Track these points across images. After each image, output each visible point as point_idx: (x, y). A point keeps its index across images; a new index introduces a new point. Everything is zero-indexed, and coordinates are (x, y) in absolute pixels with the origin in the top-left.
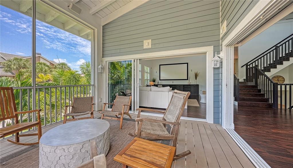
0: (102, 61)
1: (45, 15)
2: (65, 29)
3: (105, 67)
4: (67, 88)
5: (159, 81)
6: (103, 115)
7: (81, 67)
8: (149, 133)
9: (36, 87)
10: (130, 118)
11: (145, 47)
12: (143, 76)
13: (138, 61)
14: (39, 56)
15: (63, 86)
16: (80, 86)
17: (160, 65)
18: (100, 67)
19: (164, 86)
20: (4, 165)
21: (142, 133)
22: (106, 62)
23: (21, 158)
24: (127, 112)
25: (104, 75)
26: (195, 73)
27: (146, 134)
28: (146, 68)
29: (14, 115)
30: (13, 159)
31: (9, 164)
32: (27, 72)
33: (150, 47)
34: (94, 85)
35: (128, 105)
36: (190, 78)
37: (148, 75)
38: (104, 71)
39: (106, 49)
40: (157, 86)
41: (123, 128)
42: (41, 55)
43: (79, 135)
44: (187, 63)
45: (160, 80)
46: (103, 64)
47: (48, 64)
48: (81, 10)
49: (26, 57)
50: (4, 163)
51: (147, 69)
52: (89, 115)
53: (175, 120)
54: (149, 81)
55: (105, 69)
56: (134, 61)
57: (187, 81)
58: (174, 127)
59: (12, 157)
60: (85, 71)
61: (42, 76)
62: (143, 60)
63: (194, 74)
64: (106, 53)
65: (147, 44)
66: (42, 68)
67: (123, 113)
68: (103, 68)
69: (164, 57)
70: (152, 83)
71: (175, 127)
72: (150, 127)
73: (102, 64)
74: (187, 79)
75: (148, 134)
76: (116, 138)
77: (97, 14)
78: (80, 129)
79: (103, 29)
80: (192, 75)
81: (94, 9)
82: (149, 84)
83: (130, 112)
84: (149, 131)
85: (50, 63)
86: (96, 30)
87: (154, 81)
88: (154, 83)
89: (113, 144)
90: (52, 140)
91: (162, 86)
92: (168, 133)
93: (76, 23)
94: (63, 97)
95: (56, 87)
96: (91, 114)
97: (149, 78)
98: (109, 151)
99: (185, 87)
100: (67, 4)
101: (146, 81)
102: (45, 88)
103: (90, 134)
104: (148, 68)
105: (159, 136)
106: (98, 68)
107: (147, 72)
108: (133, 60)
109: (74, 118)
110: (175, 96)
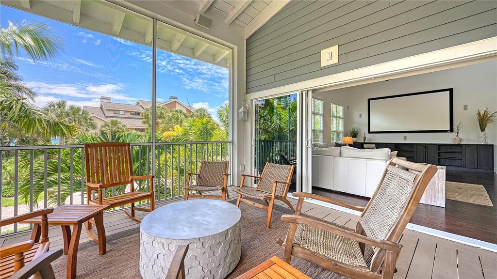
0: (245, 101)
1: (171, 42)
2: (195, 56)
3: (250, 110)
4: (198, 145)
5: (368, 136)
6: (240, 195)
7: (219, 113)
8: (313, 253)
9: (156, 144)
10: (290, 208)
11: (324, 64)
12: (327, 124)
13: (310, 93)
14: (175, 101)
15: (194, 143)
16: (217, 142)
17: (369, 100)
18: (241, 110)
19: (379, 146)
20: (113, 243)
21: (296, 249)
22: (252, 100)
23: (130, 240)
24: (283, 196)
25: (249, 124)
26: (479, 114)
27: (305, 253)
28: (334, 107)
29: (130, 180)
30: (124, 238)
31: (117, 244)
32: (163, 123)
33: (335, 60)
34: (232, 142)
35: (286, 183)
36: (459, 128)
37: (341, 122)
38: (248, 118)
39: (252, 78)
40: (360, 146)
41: (273, 226)
42: (177, 99)
43: (188, 225)
44: (451, 90)
45: (369, 132)
46: (247, 105)
47: (185, 111)
48: (212, 21)
49: (162, 103)
50: (114, 242)
51: (338, 110)
52: (219, 192)
53: (386, 236)
54: (341, 135)
55: (250, 114)
56: (302, 94)
57: (452, 135)
58: (381, 254)
59: (123, 237)
60: (224, 119)
61: (177, 128)
62: (321, 91)
63: (476, 117)
64: (252, 84)
65: (329, 56)
66: (178, 117)
67: (273, 197)
68: (246, 113)
69: (370, 79)
70: (350, 140)
71: (384, 255)
72: (320, 239)
73: (245, 105)
74: (452, 130)
75: (309, 255)
76: (257, 243)
77: (237, 22)
78: (194, 215)
79: (246, 45)
80: (466, 118)
81: (232, 14)
82: (341, 142)
83: (290, 195)
84: (313, 249)
85: (187, 109)
86: (236, 48)
87: (354, 135)
88: (355, 139)
89: (249, 253)
90: (154, 225)
91: (374, 145)
92: (365, 265)
93: (208, 45)
94: (194, 159)
95: (185, 143)
96: (222, 191)
97: (341, 129)
98: (238, 265)
99: (443, 149)
100: (193, 17)
101: (335, 135)
102: (166, 145)
103: (205, 227)
104: (341, 108)
105: (338, 267)
106: (238, 113)
107: (337, 117)
108: (298, 93)
109: (201, 194)
110: (392, 174)
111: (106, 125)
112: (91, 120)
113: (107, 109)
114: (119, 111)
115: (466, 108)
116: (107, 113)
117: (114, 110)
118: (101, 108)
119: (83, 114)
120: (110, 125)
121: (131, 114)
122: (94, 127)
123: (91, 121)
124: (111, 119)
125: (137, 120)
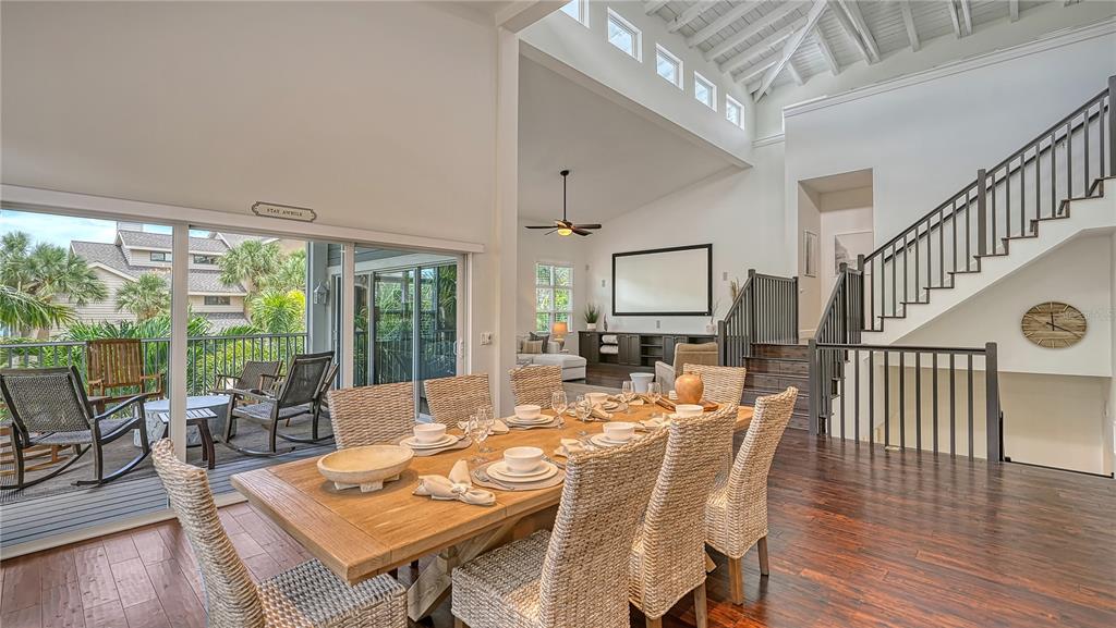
3: (331, 290)
5: (611, 320)
17: (614, 256)
18: (317, 290)
22: (334, 276)
25: (329, 310)
34: (308, 335)
37: (570, 297)
44: (710, 246)
45: (614, 314)
46: (327, 282)
54: (568, 318)
55: (331, 296)
73: (323, 283)
87: (592, 318)
97: (567, 307)
106: (313, 294)
107: (555, 287)
111: (130, 290)
112: (91, 278)
113: (132, 250)
114: (164, 253)
115: (725, 275)
116: (133, 260)
117: (151, 252)
118: (119, 246)
119: (70, 264)
120: (140, 288)
121: (195, 262)
122: (100, 295)
123: (92, 282)
124: (143, 272)
125: (210, 275)
